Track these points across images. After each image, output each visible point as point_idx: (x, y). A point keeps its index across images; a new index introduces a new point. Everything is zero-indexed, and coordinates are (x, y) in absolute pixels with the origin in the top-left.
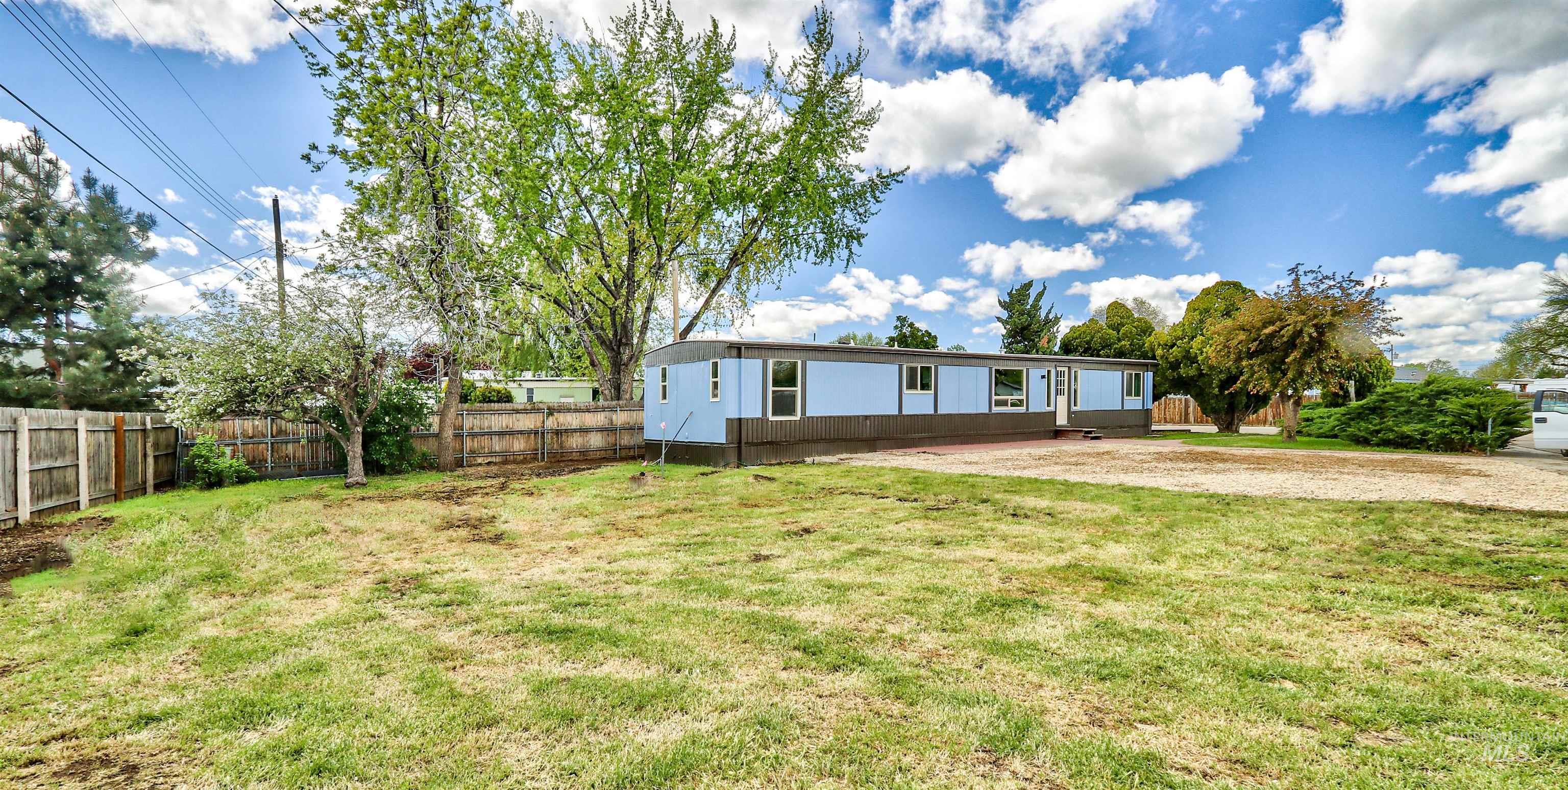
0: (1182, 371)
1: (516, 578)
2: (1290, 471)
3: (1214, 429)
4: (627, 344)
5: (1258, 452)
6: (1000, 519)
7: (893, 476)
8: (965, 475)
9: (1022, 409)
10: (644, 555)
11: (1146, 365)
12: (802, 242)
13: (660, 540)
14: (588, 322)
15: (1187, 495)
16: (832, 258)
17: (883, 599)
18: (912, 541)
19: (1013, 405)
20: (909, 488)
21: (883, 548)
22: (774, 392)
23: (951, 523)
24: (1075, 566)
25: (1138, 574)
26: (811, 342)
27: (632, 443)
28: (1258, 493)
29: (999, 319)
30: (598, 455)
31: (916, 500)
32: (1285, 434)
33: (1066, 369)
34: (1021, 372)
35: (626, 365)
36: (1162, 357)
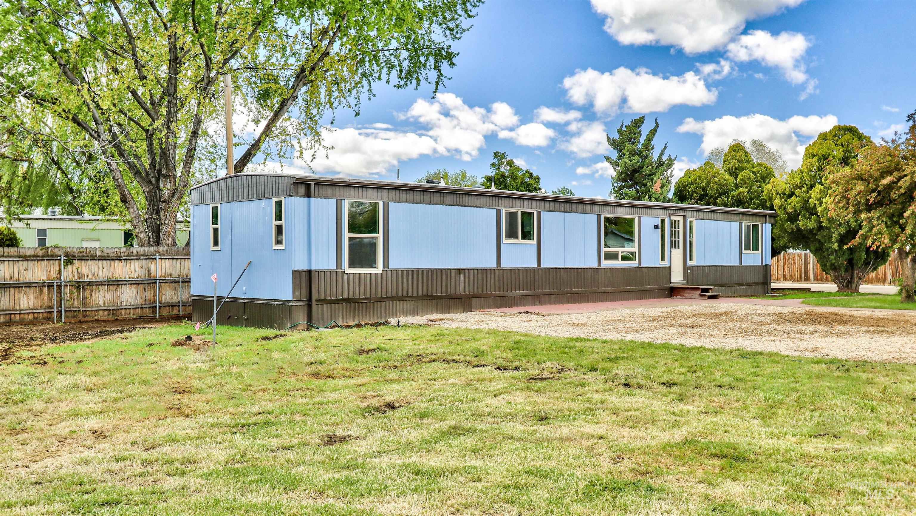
0: (801, 223)
1: (23, 472)
2: (909, 334)
3: (832, 287)
4: (167, 176)
5: (878, 313)
6: (611, 390)
7: (491, 340)
8: (572, 339)
9: (634, 264)
10: (191, 439)
11: (764, 216)
12: (383, 59)
13: (211, 420)
14: (117, 147)
15: (809, 361)
16: (418, 80)
17: (479, 485)
18: (512, 417)
19: (624, 258)
20: (510, 355)
21: (480, 426)
22: (350, 239)
23: (557, 395)
24: (692, 441)
25: (757, 449)
26: (393, 180)
27: (175, 300)
28: (877, 358)
29: (608, 159)
30: (132, 314)
31: (517, 369)
32: (904, 294)
33: (681, 219)
34: (632, 221)
35: (167, 202)
36: (780, 208)
